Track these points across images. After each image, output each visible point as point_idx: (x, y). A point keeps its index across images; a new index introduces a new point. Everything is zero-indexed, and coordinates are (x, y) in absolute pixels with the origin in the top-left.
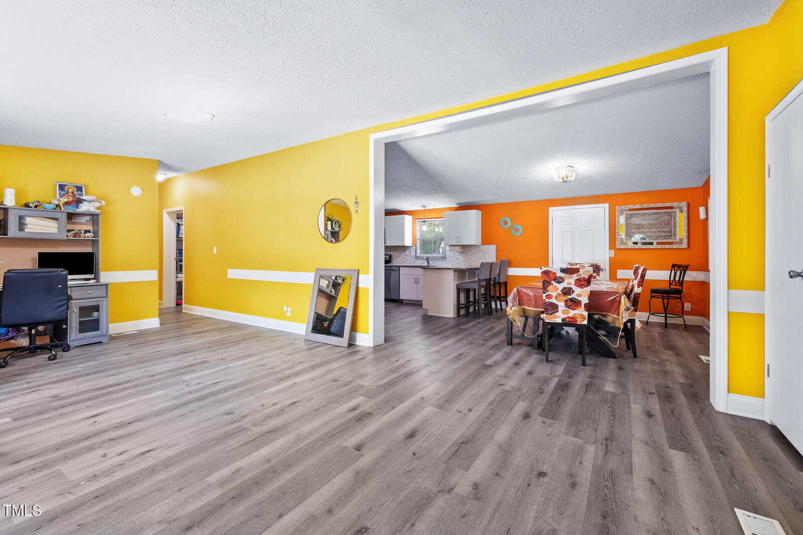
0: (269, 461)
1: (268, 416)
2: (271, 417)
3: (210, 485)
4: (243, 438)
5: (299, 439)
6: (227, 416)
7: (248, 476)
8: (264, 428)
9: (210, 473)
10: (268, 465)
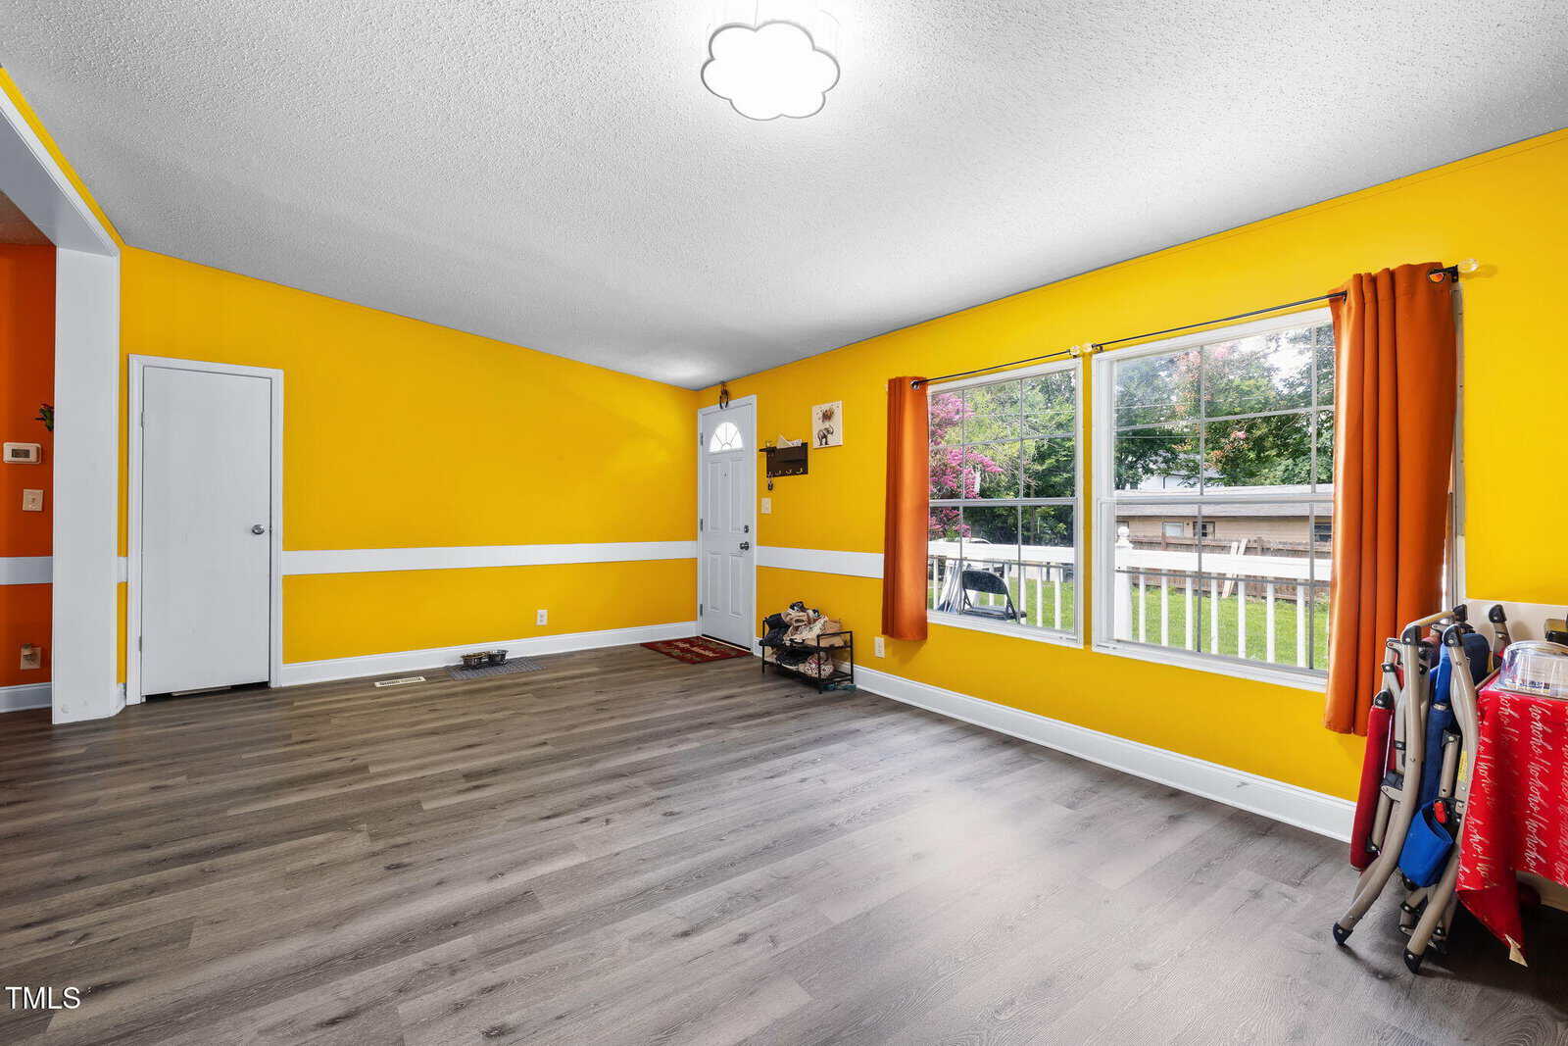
0: (639, 748)
1: (610, 799)
2: (607, 797)
3: (698, 741)
4: (657, 775)
5: (592, 763)
6: (676, 810)
7: (664, 741)
8: (626, 782)
9: (697, 749)
10: (640, 745)
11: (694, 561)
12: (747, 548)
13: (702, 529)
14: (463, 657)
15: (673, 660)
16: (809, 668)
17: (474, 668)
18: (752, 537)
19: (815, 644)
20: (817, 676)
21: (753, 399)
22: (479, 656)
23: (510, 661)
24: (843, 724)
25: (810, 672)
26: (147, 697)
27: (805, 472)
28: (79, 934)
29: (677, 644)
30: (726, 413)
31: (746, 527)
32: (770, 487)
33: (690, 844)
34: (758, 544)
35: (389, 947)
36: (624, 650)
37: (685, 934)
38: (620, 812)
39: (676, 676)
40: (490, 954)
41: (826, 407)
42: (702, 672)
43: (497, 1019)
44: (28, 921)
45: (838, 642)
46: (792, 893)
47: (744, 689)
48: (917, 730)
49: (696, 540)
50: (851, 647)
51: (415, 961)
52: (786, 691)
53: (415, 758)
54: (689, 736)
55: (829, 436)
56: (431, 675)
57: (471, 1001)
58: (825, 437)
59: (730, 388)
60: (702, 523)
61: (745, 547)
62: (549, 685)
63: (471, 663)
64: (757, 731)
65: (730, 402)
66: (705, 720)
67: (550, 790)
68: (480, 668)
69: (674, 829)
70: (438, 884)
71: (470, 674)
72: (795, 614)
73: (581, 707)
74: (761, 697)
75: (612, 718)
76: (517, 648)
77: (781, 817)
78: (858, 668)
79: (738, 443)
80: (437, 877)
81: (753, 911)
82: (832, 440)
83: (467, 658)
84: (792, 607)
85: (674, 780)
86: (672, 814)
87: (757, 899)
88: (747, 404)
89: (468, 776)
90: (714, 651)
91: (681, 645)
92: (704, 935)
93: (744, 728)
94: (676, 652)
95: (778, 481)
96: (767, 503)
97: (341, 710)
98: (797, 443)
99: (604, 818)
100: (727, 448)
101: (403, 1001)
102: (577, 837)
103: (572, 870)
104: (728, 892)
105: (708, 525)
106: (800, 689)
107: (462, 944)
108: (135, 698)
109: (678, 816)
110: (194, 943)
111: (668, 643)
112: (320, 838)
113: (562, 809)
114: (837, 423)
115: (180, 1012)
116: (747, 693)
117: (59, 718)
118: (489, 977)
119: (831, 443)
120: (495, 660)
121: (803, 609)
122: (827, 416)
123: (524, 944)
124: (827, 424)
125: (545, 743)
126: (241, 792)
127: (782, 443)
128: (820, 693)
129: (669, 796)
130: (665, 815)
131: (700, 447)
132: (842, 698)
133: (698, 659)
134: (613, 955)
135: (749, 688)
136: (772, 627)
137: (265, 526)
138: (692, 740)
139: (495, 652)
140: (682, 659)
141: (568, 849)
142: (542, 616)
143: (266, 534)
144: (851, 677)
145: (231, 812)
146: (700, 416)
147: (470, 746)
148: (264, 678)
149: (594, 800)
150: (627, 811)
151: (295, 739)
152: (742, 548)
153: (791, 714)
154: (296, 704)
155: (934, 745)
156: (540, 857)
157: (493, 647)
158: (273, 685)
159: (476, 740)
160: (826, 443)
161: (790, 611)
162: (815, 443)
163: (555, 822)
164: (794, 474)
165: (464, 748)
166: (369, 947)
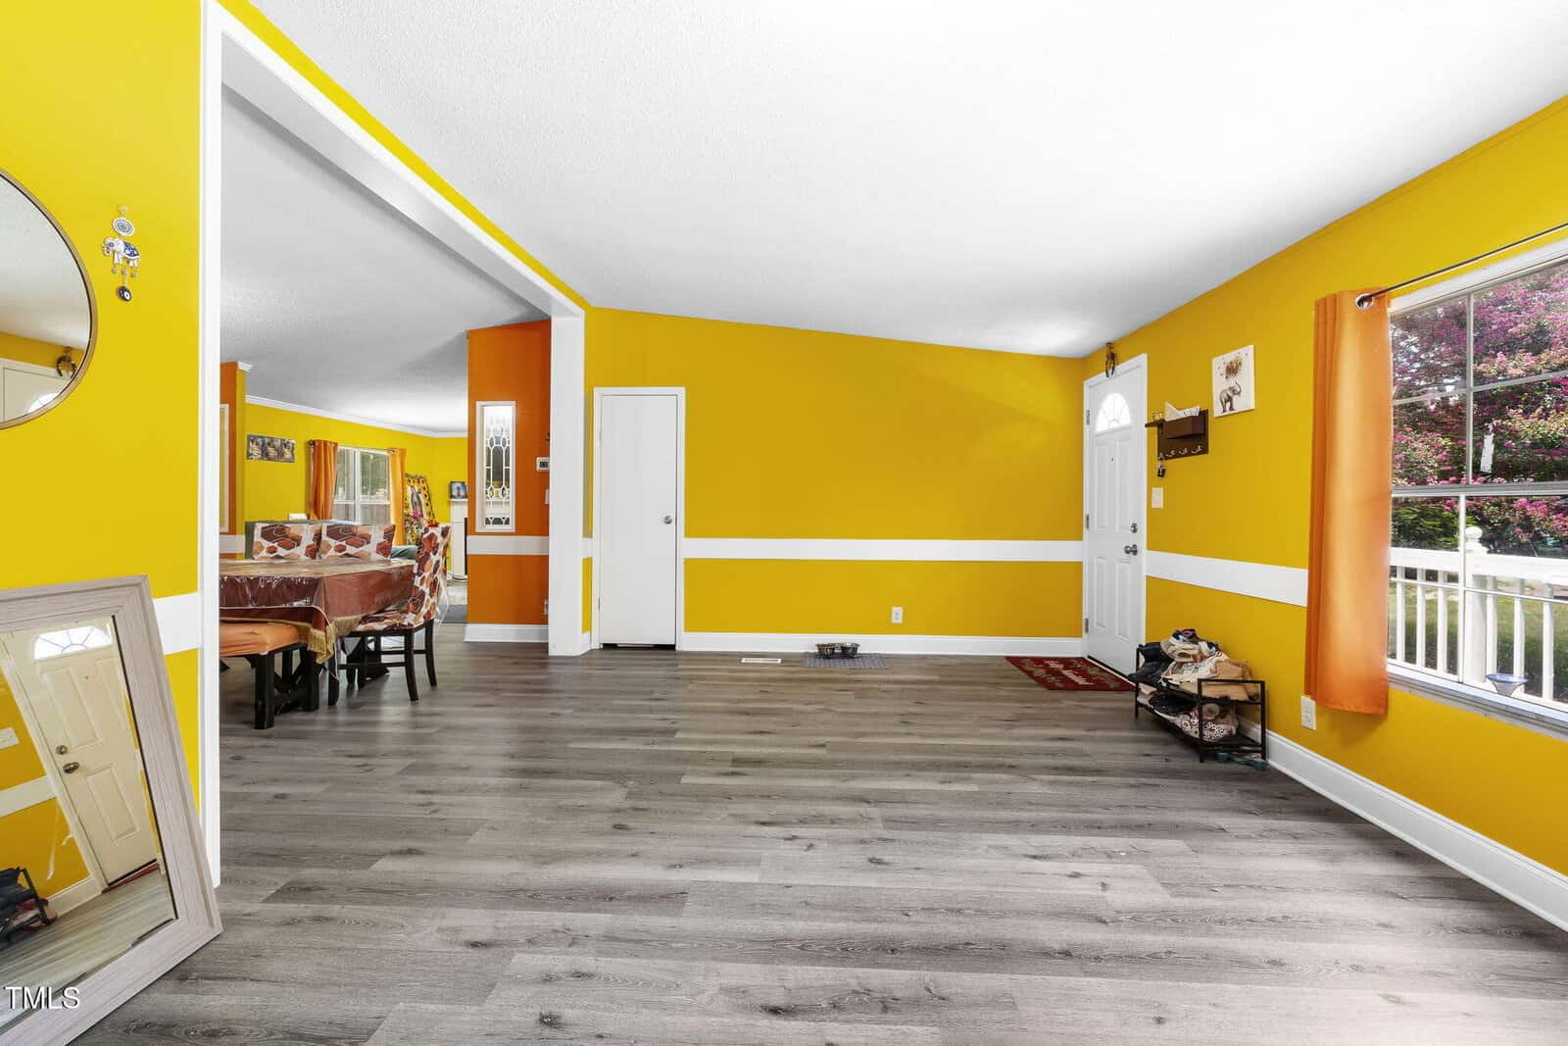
1: (833, 823)
6: (888, 859)
7: (942, 774)
8: (864, 809)
9: (971, 794)
11: (1079, 565)
12: (1135, 553)
13: (1088, 526)
14: (818, 645)
15: (1033, 681)
16: (1187, 723)
17: (827, 657)
18: (1141, 540)
19: (1195, 690)
20: (1197, 736)
21: (1143, 359)
22: (832, 647)
23: (862, 656)
24: (1202, 814)
25: (1188, 729)
26: (605, 645)
27: (1205, 451)
28: (433, 808)
29: (1048, 662)
30: (1114, 381)
31: (1134, 526)
32: (1162, 473)
33: (868, 905)
34: (1149, 548)
35: (557, 898)
36: (982, 662)
37: (775, 1011)
38: (829, 841)
39: (1017, 701)
40: (612, 941)
41: (1229, 357)
42: (1057, 701)
43: (559, 1007)
44: (426, 789)
45: (1237, 693)
46: (934, 1023)
47: (1091, 733)
48: (1334, 858)
49: (1081, 539)
50: (1263, 703)
51: (559, 919)
52: (1146, 748)
53: (716, 733)
54: (974, 775)
55: (1235, 398)
56: (788, 659)
57: (559, 979)
58: (1230, 399)
59: (1117, 351)
60: (1088, 518)
61: (1133, 550)
62: (877, 686)
63: (826, 653)
64: (1062, 791)
65: (1117, 367)
66: (1009, 761)
67: (788, 796)
68: (832, 658)
69: (871, 881)
70: (633, 855)
71: (821, 663)
72: (1178, 645)
73: (888, 715)
74: (1109, 748)
75: (908, 734)
76: (870, 644)
77: (1003, 914)
78: (1275, 739)
79: (1126, 420)
80: (634, 848)
81: (869, 1022)
82: (1240, 404)
83: (821, 647)
84: (1176, 636)
85: (914, 824)
86: (879, 862)
87: (885, 1009)
88: (1135, 369)
89: (738, 761)
90: (1088, 677)
91: (1053, 665)
92: (793, 1023)
93: (1051, 783)
94: (1040, 672)
95: (1173, 465)
96: (1159, 495)
97: (703, 678)
98: (1194, 411)
99: (808, 842)
100: (1115, 425)
101: (522, 952)
102: (766, 854)
103: (735, 887)
104: (859, 983)
105: (1094, 522)
106: (1175, 749)
107: (598, 921)
108: (596, 645)
109: (885, 867)
110: (472, 840)
111: (1039, 661)
112: (598, 783)
113: (780, 820)
114: (1246, 379)
115: (423, 889)
116: (1092, 739)
117: (552, 652)
118: (587, 962)
119: (1238, 408)
120: (848, 653)
121: (1193, 638)
122: (1232, 370)
123: (637, 944)
124: (1232, 381)
125: (823, 746)
126: (588, 730)
127: (1172, 414)
128: (1202, 761)
129: (893, 840)
130: (871, 860)
131: (1085, 426)
132: (1242, 777)
133: (1061, 685)
134: (692, 996)
135: (1099, 733)
136: (1147, 660)
137: (673, 518)
138: (975, 781)
139: (848, 645)
140: (1041, 682)
141: (754, 862)
142: (897, 614)
143: (673, 523)
144: (1263, 748)
145: (571, 745)
146: (1086, 388)
147: (762, 733)
148: (670, 641)
149: (818, 820)
150: (836, 842)
151: (654, 696)
152: (1127, 552)
153: (1132, 781)
154: (680, 667)
155: (1348, 891)
156: (721, 862)
157: (847, 639)
158: (677, 648)
159: (771, 727)
160: (1231, 408)
161: (1173, 640)
162: (1217, 410)
163: (766, 829)
164: (1189, 454)
165: (755, 733)
166: (546, 890)
